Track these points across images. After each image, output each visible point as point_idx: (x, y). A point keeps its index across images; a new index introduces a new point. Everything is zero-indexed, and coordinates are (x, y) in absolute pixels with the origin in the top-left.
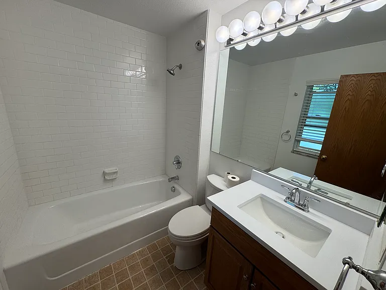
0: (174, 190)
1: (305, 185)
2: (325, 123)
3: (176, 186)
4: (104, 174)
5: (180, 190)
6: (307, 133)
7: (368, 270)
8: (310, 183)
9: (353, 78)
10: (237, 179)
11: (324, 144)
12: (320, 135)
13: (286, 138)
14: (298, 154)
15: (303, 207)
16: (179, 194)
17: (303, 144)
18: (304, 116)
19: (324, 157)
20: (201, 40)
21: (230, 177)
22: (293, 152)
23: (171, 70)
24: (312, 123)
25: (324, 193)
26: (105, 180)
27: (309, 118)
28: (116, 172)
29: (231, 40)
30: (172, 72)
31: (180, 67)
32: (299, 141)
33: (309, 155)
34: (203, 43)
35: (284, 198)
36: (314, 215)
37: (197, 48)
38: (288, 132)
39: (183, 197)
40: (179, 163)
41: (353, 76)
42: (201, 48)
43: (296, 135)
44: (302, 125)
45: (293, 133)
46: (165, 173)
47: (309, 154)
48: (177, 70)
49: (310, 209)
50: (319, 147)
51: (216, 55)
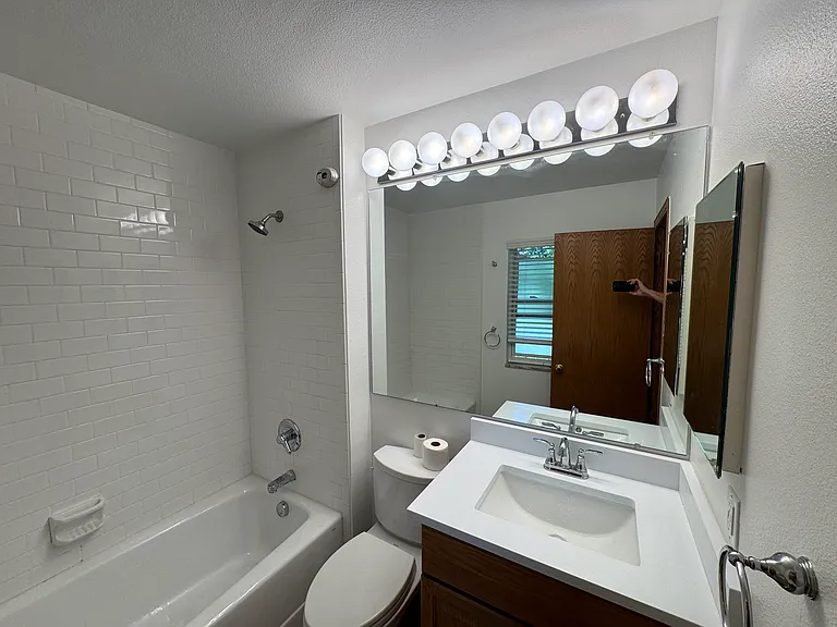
0: (284, 509)
1: (566, 428)
2: (548, 309)
3: (288, 497)
4: (51, 527)
5: (303, 503)
6: (524, 328)
7: (765, 560)
8: (572, 421)
9: (571, 238)
10: (444, 445)
11: (554, 344)
12: (545, 330)
13: (491, 341)
14: (516, 367)
15: (576, 471)
16: (305, 517)
17: (520, 348)
18: (513, 301)
19: (559, 366)
20: (331, 169)
21: (427, 443)
22: (509, 365)
23: (260, 223)
24: (527, 311)
25: (597, 436)
26: (55, 548)
27: (522, 302)
28: (98, 513)
29: (390, 172)
30: (262, 228)
31: (279, 217)
32: (513, 344)
33: (534, 368)
34: (334, 175)
35: (543, 461)
36: (598, 481)
37: (322, 184)
38: (494, 330)
39: (319, 523)
40: (292, 435)
41: (571, 235)
42: (329, 184)
43: (508, 334)
44: (513, 315)
45: (502, 331)
46: (252, 472)
47: (534, 366)
48: (271, 225)
49: (589, 472)
50: (547, 351)
51: (361, 198)
